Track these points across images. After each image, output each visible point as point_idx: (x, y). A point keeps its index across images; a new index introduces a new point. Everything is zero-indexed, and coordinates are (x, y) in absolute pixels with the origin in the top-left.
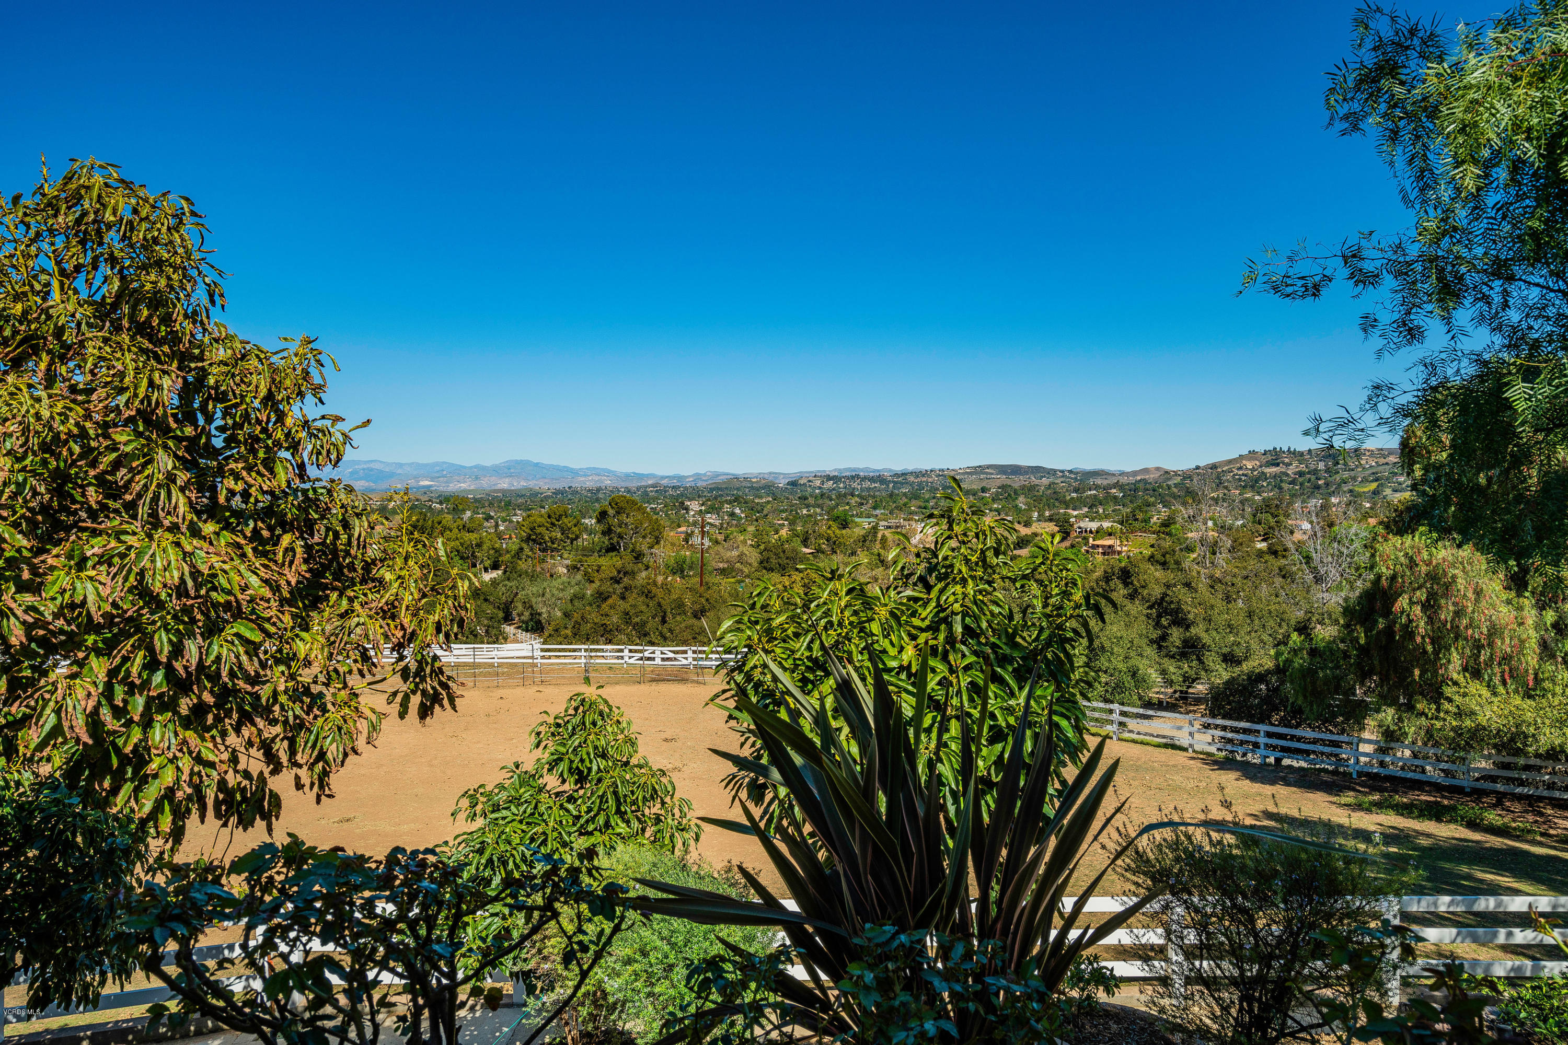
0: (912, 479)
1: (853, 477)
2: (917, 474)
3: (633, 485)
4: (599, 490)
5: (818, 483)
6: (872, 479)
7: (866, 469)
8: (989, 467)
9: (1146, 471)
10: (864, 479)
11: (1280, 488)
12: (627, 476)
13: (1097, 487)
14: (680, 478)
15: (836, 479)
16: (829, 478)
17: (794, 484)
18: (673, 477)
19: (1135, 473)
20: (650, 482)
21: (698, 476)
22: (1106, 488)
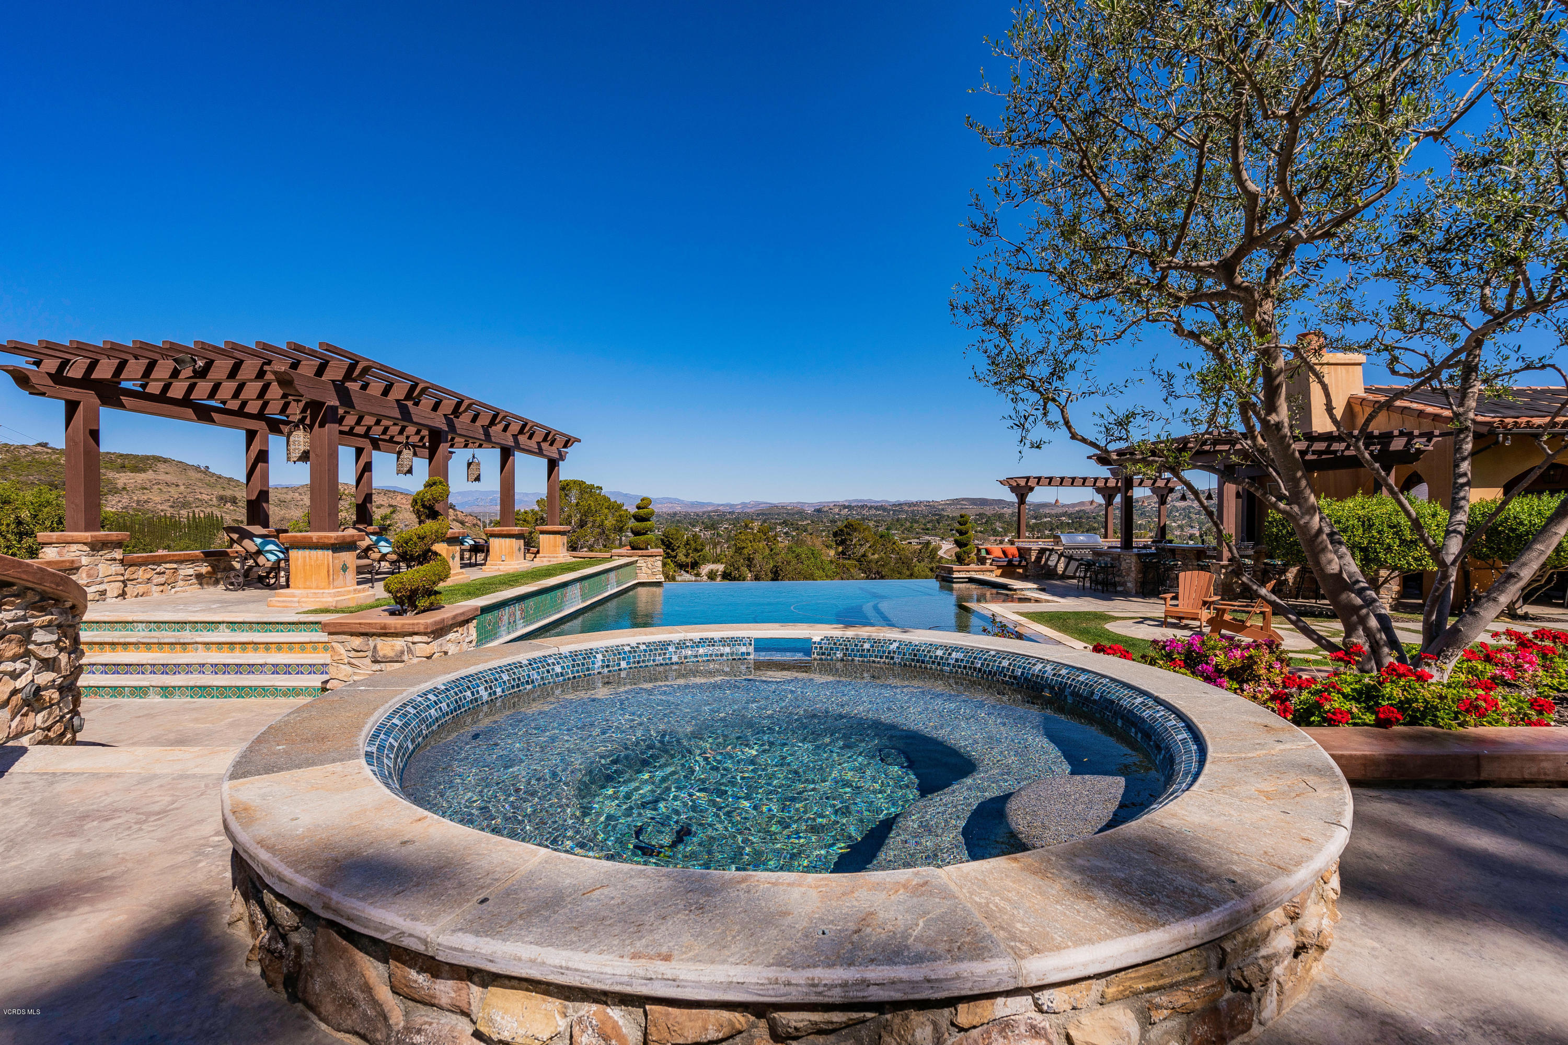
0: (906, 508)
1: (862, 506)
2: (911, 504)
3: (700, 510)
4: (675, 514)
5: (837, 510)
6: (877, 508)
7: (870, 501)
8: (964, 499)
9: (1082, 503)
10: (871, 507)
11: (1190, 518)
12: (693, 504)
13: (1050, 516)
14: (731, 506)
15: (849, 507)
16: (845, 507)
17: (819, 511)
18: (727, 505)
19: (1074, 505)
20: (710, 509)
21: (744, 505)
22: (1058, 516)
